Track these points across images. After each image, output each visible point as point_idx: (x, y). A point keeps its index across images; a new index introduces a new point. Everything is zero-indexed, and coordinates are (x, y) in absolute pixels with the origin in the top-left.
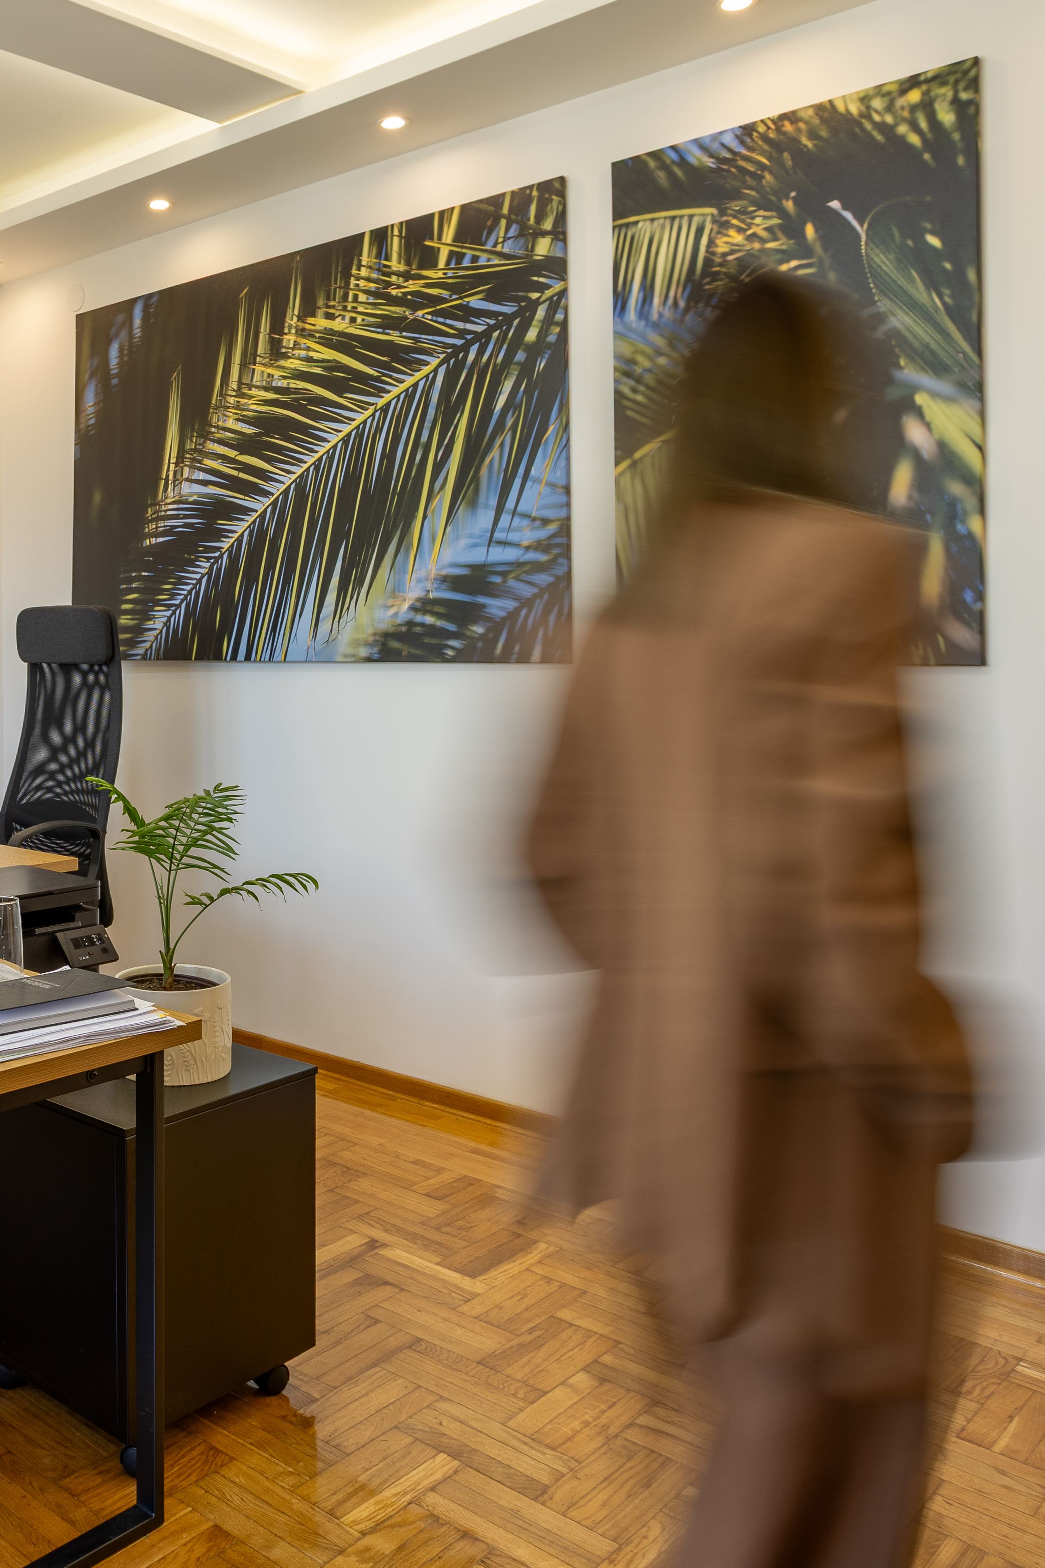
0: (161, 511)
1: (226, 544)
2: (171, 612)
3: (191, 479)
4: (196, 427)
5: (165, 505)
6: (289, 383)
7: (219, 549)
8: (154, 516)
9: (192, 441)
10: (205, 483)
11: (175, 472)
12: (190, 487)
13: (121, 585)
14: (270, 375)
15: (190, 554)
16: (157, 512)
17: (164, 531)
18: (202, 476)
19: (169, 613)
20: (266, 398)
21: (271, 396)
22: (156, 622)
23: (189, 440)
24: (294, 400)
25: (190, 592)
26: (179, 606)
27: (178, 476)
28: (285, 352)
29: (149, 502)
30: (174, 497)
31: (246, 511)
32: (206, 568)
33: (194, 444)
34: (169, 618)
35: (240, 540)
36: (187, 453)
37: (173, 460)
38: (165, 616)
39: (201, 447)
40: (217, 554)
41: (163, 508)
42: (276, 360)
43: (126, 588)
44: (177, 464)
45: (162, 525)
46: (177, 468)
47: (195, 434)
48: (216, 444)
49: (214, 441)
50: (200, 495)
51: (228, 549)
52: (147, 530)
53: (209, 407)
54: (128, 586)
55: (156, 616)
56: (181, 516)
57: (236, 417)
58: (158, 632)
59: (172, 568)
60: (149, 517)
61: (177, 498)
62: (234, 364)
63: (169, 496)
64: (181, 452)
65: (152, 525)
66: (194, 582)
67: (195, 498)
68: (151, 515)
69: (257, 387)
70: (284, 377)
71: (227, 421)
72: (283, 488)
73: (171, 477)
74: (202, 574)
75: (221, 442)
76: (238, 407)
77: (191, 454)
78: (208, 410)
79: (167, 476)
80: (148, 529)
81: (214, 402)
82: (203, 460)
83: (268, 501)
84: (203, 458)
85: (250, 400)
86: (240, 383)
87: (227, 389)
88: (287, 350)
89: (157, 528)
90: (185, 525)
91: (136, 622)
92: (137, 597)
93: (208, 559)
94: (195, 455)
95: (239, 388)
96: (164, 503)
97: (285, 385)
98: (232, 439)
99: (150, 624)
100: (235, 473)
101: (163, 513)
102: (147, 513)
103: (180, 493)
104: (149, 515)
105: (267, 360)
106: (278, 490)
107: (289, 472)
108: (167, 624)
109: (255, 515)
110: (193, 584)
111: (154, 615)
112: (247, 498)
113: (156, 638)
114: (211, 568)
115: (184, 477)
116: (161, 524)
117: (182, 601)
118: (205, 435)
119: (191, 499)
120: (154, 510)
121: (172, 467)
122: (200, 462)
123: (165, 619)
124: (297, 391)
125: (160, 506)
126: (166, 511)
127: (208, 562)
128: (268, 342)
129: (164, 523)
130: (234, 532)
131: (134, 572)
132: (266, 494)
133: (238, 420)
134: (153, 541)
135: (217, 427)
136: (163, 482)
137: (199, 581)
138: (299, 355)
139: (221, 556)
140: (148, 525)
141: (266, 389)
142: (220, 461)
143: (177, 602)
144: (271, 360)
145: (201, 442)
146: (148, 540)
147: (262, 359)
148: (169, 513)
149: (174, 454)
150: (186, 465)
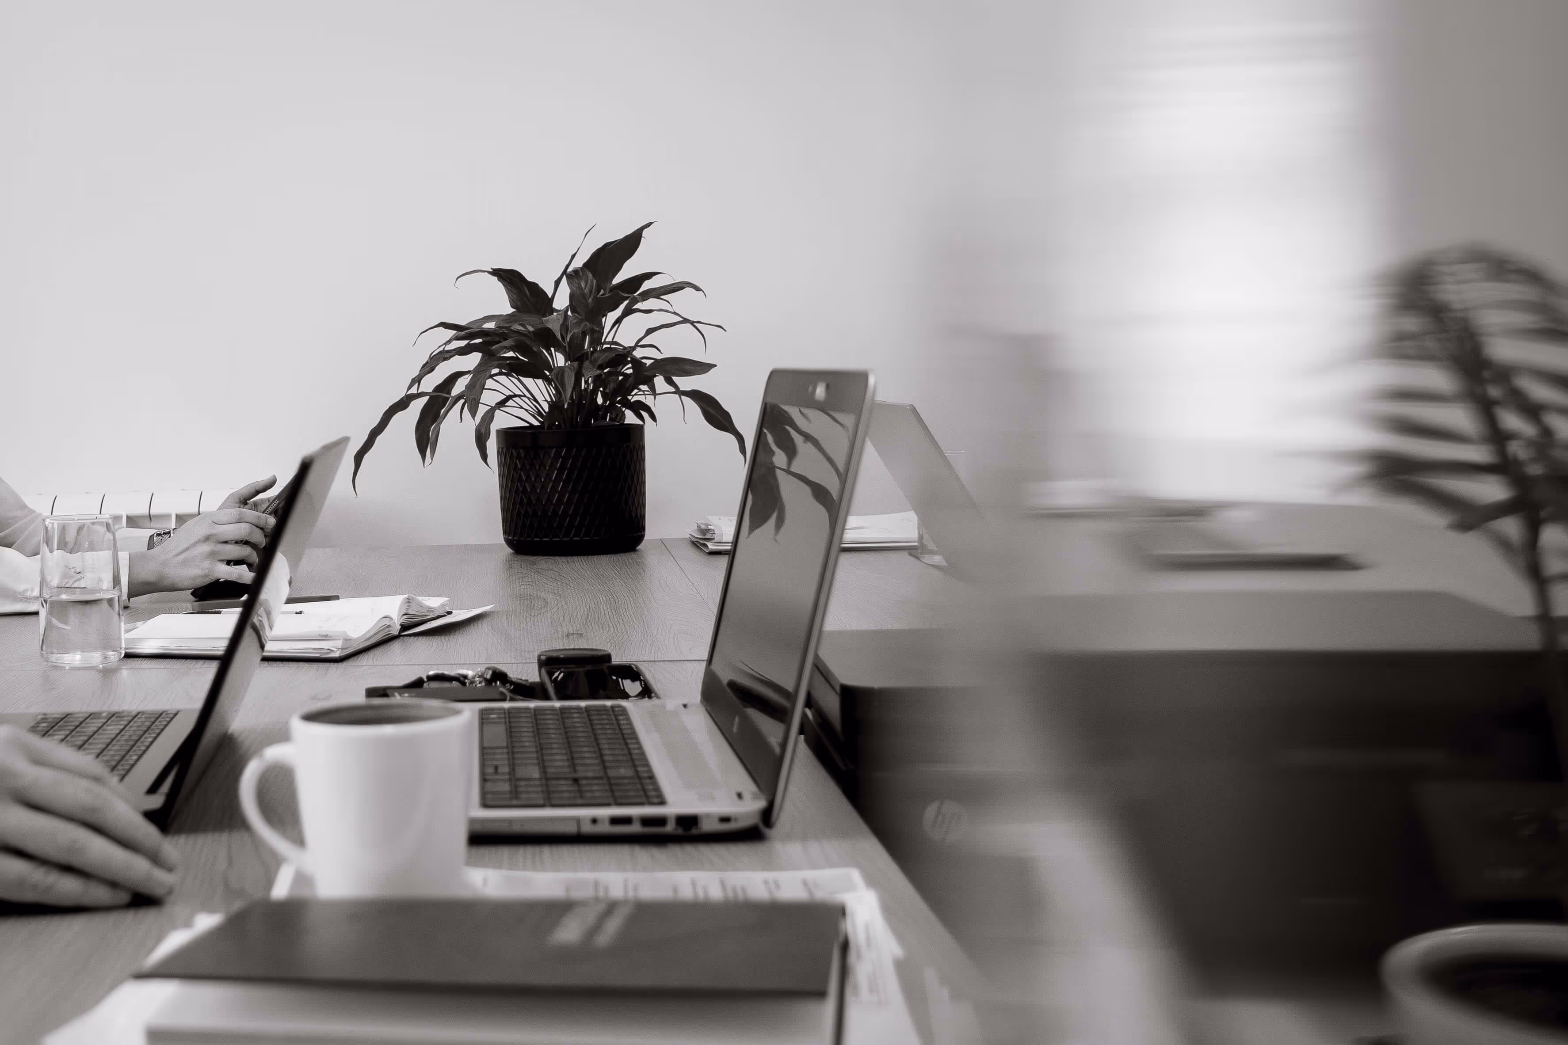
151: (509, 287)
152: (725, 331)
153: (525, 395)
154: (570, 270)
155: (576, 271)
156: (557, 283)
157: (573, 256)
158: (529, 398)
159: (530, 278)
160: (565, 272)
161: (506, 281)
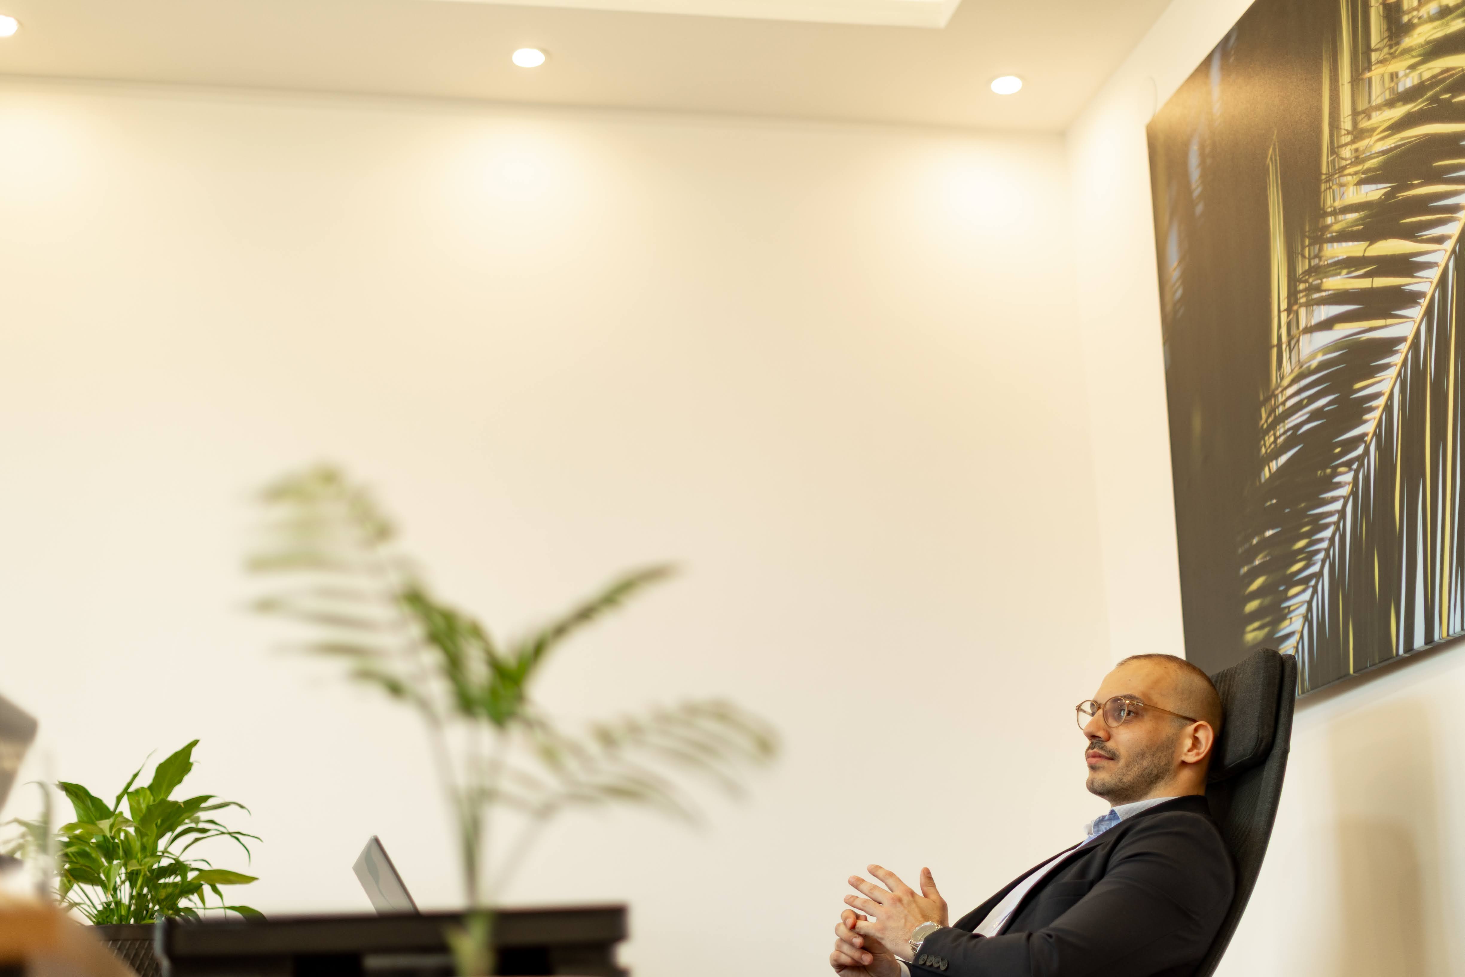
0: (1278, 407)
1: (1369, 427)
2: (1310, 591)
3: (1311, 326)
4: (1307, 229)
5: (1282, 392)
6: (1420, 75)
7: (1361, 438)
8: (1270, 420)
9: (1303, 256)
10: (1327, 325)
11: (1289, 325)
12: (1310, 342)
13: (1239, 570)
14: (1394, 76)
15: (1324, 469)
16: (1273, 410)
17: (1286, 440)
18: (1325, 312)
19: (1307, 596)
20: (1393, 121)
21: (1399, 112)
22: (1293, 619)
23: (1300, 257)
24: (1435, 99)
25: (1332, 540)
26: (1319, 575)
27: (1294, 331)
28: (1409, 20)
29: (1262, 398)
30: (1292, 371)
31: (1388, 346)
32: (1349, 484)
33: (1307, 261)
34: (1310, 603)
35: (1388, 408)
36: (1301, 281)
37: (1284, 305)
38: (1303, 603)
39: (1317, 261)
40: (1360, 450)
41: (1281, 399)
42: (1398, 43)
43: (1249, 571)
44: (1289, 310)
45: (1282, 431)
46: (1291, 316)
47: (1307, 242)
48: (1335, 245)
49: (1333, 240)
50: (1326, 350)
51: (1375, 433)
52: (1263, 450)
53: (1319, 181)
54: (1250, 566)
55: (1292, 608)
56: (1305, 401)
57: (1356, 179)
58: (1297, 637)
59: (1303, 505)
60: (1263, 425)
61: (1296, 371)
62: (1343, 85)
63: (1285, 372)
64: (1292, 283)
65: (1269, 439)
66: (1334, 518)
67: (1320, 358)
68: (1266, 421)
69: (1379, 108)
70: (1413, 67)
71: (1345, 195)
72: (1434, 274)
73: (1284, 338)
74: (1344, 497)
75: (1344, 236)
76: (1358, 160)
77: (1306, 281)
78: (1319, 187)
79: (1279, 338)
80: (1265, 446)
81: (1324, 170)
82: (1322, 282)
83: (1417, 312)
84: (1321, 279)
85: (1371, 136)
86: (1355, 113)
87: (1339, 136)
88: (1410, 16)
89: (1276, 439)
90: (1314, 416)
91: (1266, 630)
92: (1264, 583)
93: (1349, 464)
94: (1311, 280)
95: (1355, 123)
96: (1280, 389)
97: (1416, 81)
98: (1356, 222)
99: (1286, 627)
100: (1365, 283)
101: (1281, 409)
102: (1261, 418)
103: (1299, 361)
104: (1263, 421)
105: (1386, 50)
106: (1431, 282)
107: (1440, 240)
108: (1307, 619)
109: (1404, 347)
110: (1334, 523)
111: (1289, 607)
112: (1389, 321)
113: (1297, 648)
114: (1356, 479)
115: (1301, 328)
116: (1280, 429)
117: (1323, 562)
118: (1320, 238)
119: (1314, 364)
120: (1269, 408)
121: (1284, 316)
122: (1318, 289)
123: (1303, 609)
124: (1434, 81)
125: (1276, 396)
126: (1284, 403)
127: (1350, 469)
128: (1384, 17)
129: (1284, 426)
130: (1376, 396)
131: (1253, 538)
132: (1412, 298)
133: (1360, 183)
134: (1274, 466)
135: (1335, 213)
136: (1275, 351)
137: (1342, 513)
138: (1428, 13)
139: (1367, 451)
140: (1264, 440)
141: (1390, 104)
142: (1345, 271)
143: (1315, 568)
144: (1391, 47)
145: (1317, 251)
146: (1267, 469)
147: (1378, 53)
148: (1290, 403)
149: (1284, 293)
150: (1301, 305)
151: (76, 802)
152: (262, 841)
153: (85, 902)
154: (131, 789)
155: (137, 792)
156: (119, 799)
157: (135, 776)
158: (89, 906)
159: (94, 793)
160: (125, 791)
161: (73, 795)
